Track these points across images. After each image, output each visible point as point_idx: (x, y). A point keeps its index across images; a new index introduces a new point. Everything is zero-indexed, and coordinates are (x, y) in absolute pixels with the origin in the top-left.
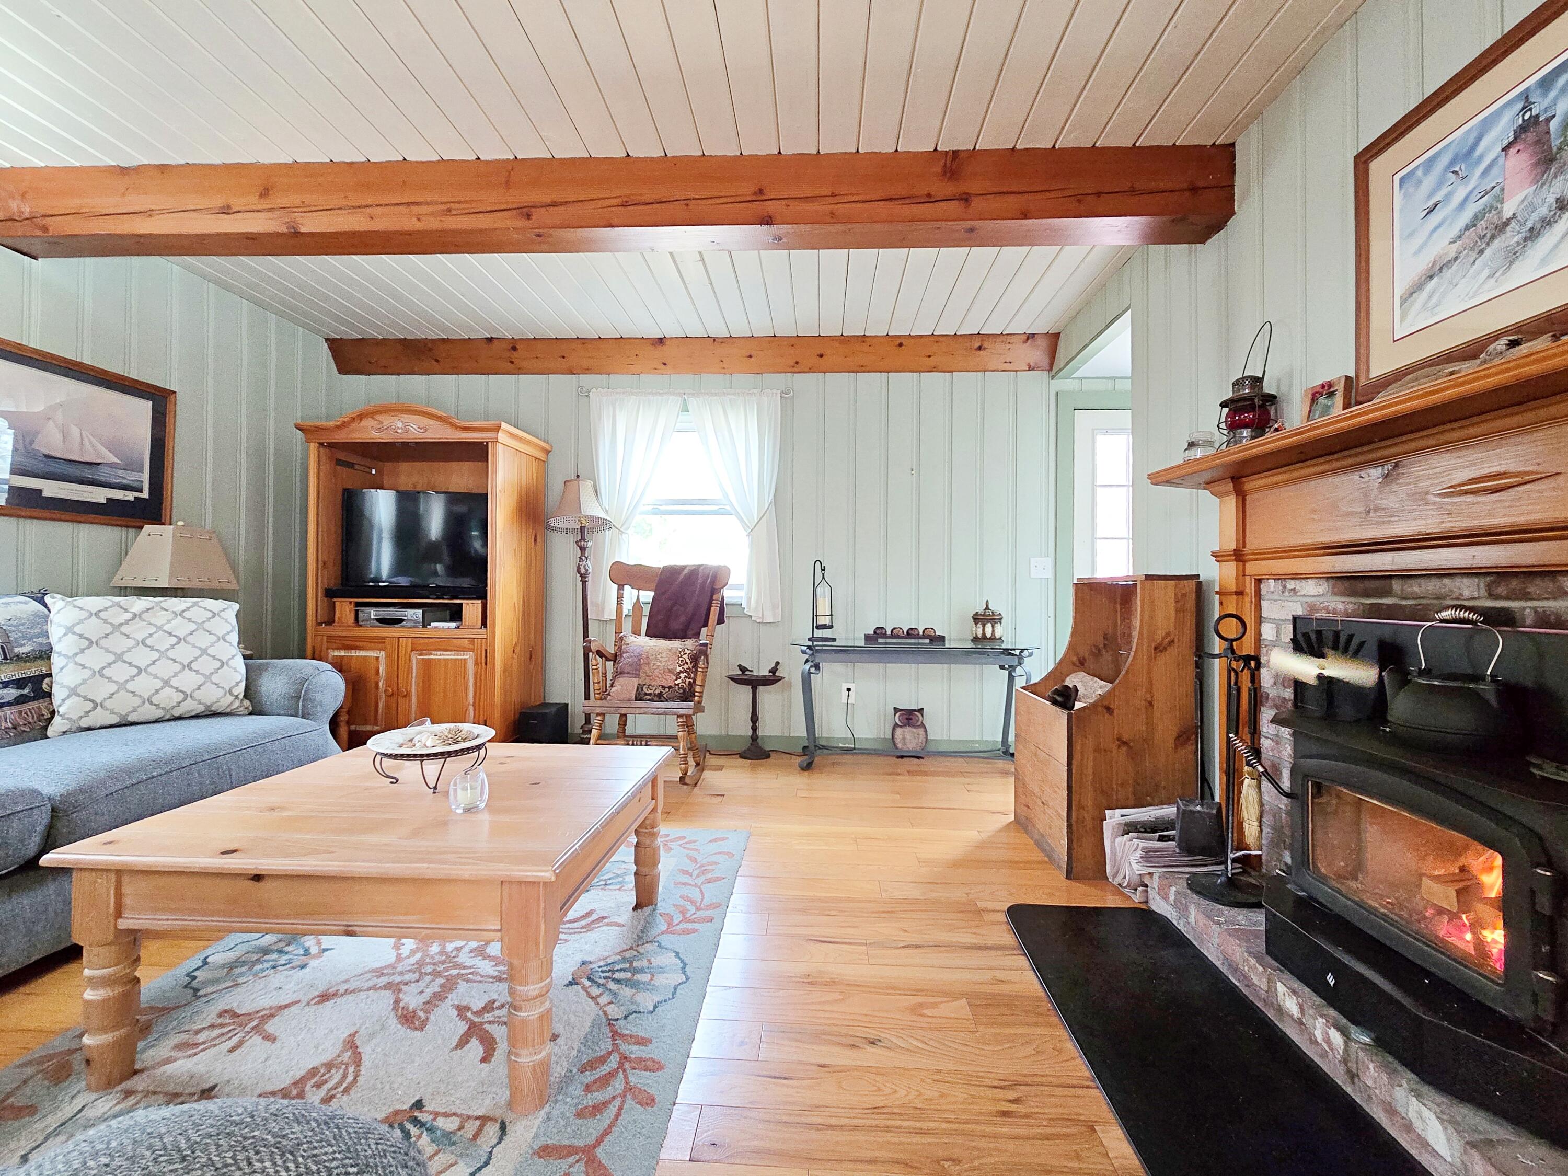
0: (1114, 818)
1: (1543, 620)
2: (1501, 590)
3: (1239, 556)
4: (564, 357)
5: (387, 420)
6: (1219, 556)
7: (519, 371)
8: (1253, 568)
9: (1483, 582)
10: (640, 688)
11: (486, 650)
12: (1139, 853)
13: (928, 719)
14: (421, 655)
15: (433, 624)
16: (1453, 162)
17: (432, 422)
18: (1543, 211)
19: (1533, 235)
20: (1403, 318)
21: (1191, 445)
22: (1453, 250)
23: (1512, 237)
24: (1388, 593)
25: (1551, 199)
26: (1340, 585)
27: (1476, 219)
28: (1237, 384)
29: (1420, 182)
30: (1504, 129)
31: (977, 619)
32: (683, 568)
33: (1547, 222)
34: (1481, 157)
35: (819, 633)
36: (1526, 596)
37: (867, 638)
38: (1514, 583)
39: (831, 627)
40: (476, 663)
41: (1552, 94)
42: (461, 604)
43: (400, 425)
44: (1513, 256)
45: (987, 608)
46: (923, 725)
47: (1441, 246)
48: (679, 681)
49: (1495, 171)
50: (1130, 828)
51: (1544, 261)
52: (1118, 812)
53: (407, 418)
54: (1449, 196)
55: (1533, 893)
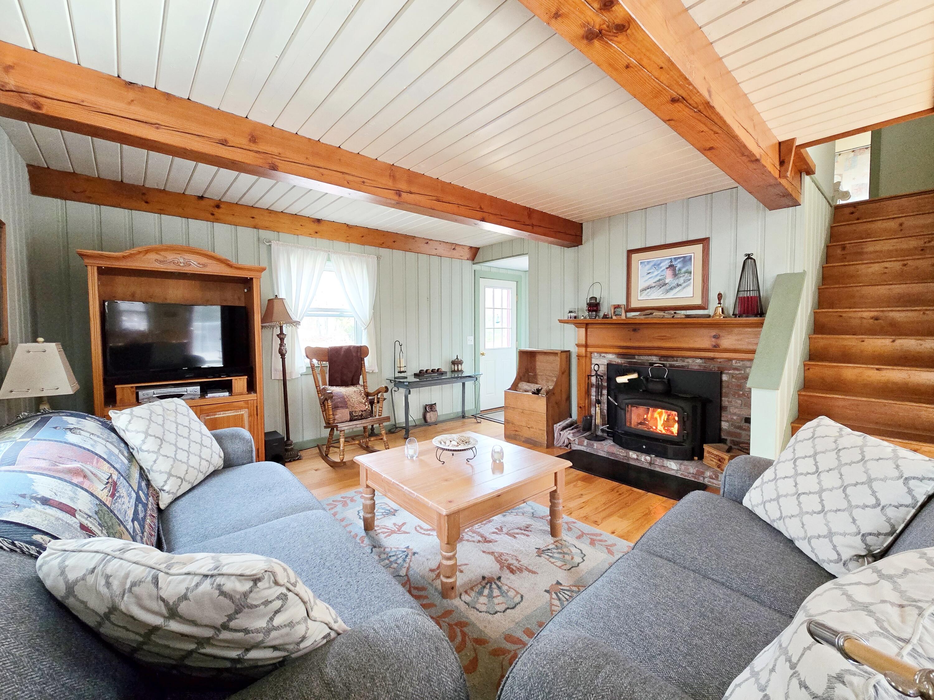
0: (557, 427)
1: (671, 366)
2: (662, 359)
3: (586, 346)
4: (253, 218)
5: (171, 256)
6: (578, 345)
7: (218, 220)
8: (589, 349)
9: (658, 358)
10: (351, 413)
11: (257, 407)
12: (571, 435)
13: (438, 408)
14: (208, 416)
15: (210, 395)
16: (654, 265)
17: (210, 261)
18: (674, 285)
19: (671, 289)
20: (641, 295)
21: (570, 312)
22: (654, 285)
23: (667, 287)
24: (635, 358)
25: (676, 283)
26: (620, 356)
27: (659, 281)
28: (592, 298)
29: (645, 266)
30: (666, 264)
31: (453, 363)
32: (341, 348)
33: (675, 287)
34: (661, 268)
35: (397, 375)
36: (667, 361)
37: (416, 375)
38: (665, 358)
39: (405, 372)
40: (250, 415)
41: (677, 262)
42: (231, 380)
43: (182, 261)
44: (667, 291)
45: (457, 358)
46: (436, 411)
47: (651, 282)
48: (367, 407)
49: (664, 272)
50: (564, 428)
51: (674, 295)
52: (558, 424)
53: (188, 256)
54: (653, 272)
55: (683, 418)
